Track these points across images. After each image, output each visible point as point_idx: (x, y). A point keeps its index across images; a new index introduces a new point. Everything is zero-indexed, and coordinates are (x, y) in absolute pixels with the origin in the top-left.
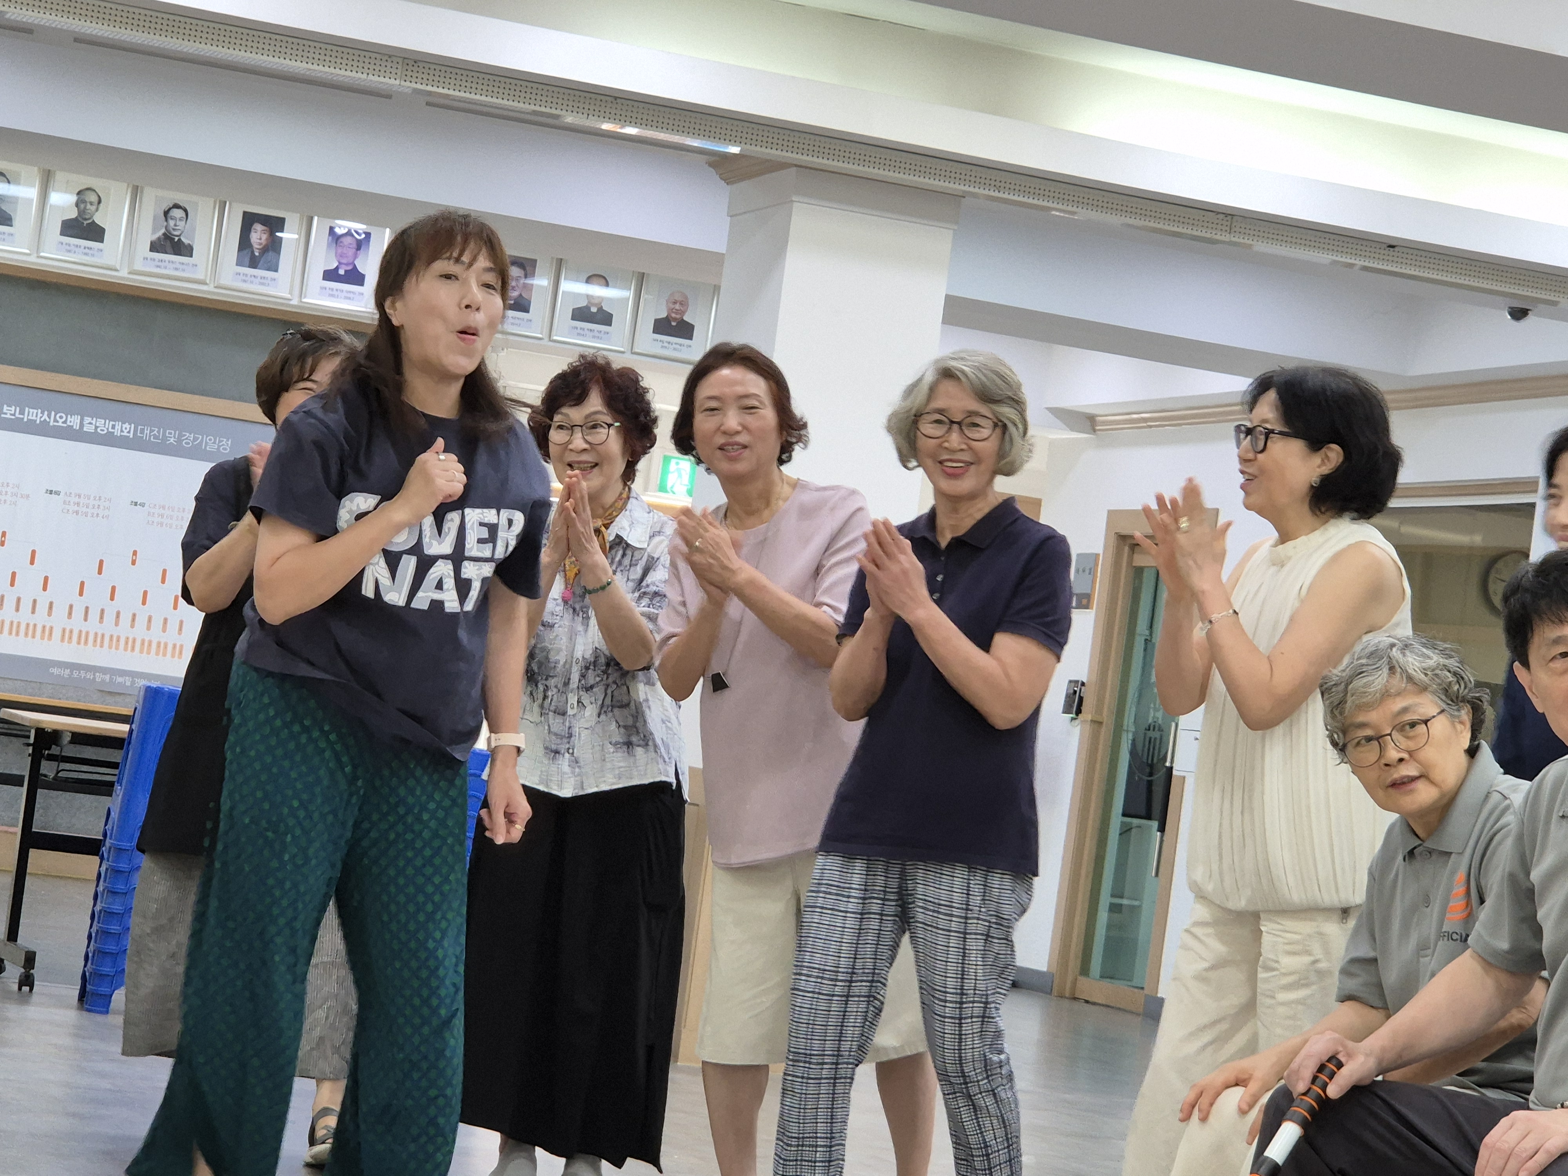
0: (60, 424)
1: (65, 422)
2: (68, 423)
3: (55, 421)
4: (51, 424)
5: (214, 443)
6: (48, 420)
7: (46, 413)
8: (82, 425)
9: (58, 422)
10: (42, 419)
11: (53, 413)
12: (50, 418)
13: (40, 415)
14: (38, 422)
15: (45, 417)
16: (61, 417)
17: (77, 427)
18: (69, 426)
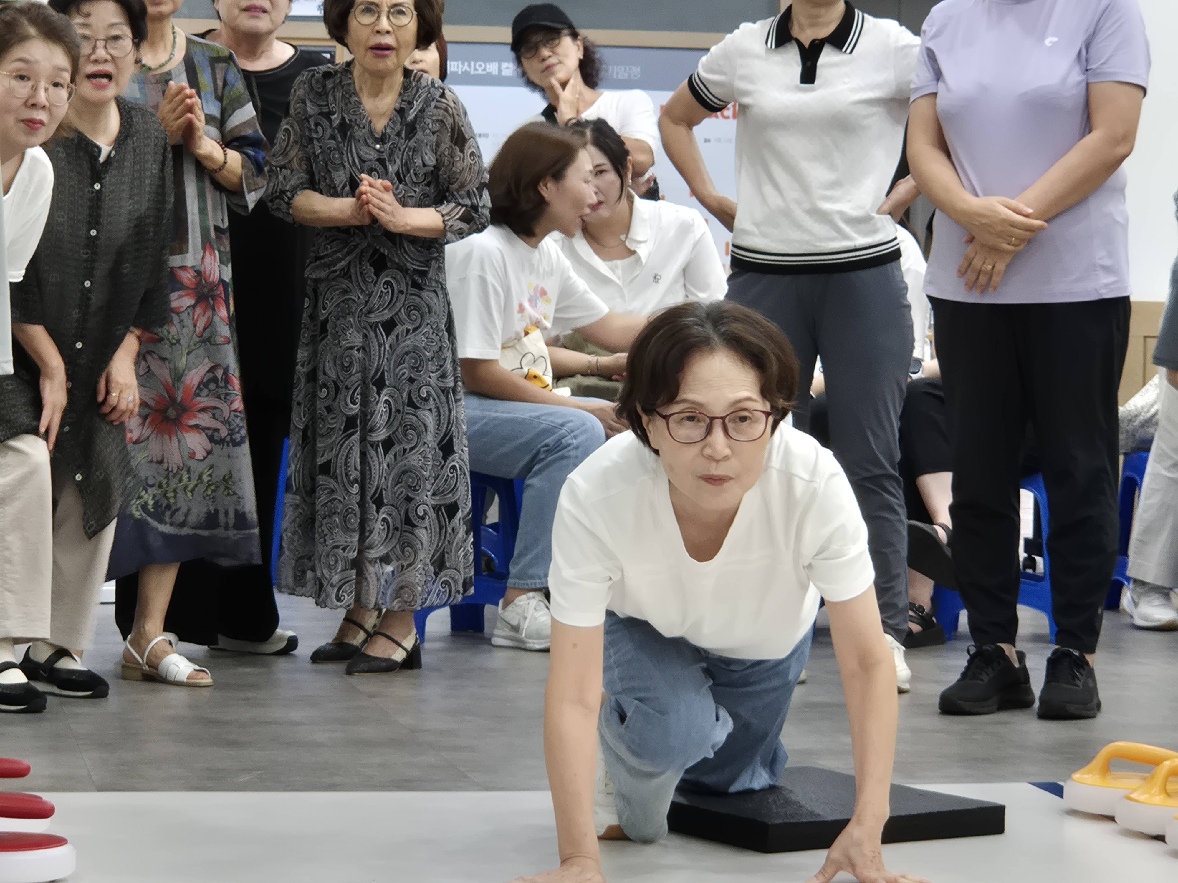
0: (480, 72)
1: (484, 70)
2: (488, 70)
3: (475, 69)
4: (472, 72)
5: (625, 71)
6: (468, 69)
7: (466, 64)
8: (500, 71)
9: (477, 70)
10: (464, 70)
11: (472, 64)
12: (469, 66)
13: (460, 66)
14: (460, 72)
15: (466, 67)
16: (480, 66)
17: (495, 72)
18: (488, 73)
